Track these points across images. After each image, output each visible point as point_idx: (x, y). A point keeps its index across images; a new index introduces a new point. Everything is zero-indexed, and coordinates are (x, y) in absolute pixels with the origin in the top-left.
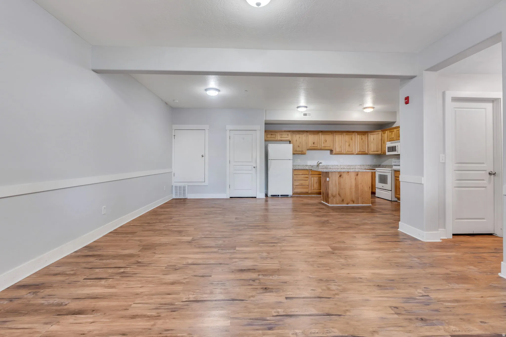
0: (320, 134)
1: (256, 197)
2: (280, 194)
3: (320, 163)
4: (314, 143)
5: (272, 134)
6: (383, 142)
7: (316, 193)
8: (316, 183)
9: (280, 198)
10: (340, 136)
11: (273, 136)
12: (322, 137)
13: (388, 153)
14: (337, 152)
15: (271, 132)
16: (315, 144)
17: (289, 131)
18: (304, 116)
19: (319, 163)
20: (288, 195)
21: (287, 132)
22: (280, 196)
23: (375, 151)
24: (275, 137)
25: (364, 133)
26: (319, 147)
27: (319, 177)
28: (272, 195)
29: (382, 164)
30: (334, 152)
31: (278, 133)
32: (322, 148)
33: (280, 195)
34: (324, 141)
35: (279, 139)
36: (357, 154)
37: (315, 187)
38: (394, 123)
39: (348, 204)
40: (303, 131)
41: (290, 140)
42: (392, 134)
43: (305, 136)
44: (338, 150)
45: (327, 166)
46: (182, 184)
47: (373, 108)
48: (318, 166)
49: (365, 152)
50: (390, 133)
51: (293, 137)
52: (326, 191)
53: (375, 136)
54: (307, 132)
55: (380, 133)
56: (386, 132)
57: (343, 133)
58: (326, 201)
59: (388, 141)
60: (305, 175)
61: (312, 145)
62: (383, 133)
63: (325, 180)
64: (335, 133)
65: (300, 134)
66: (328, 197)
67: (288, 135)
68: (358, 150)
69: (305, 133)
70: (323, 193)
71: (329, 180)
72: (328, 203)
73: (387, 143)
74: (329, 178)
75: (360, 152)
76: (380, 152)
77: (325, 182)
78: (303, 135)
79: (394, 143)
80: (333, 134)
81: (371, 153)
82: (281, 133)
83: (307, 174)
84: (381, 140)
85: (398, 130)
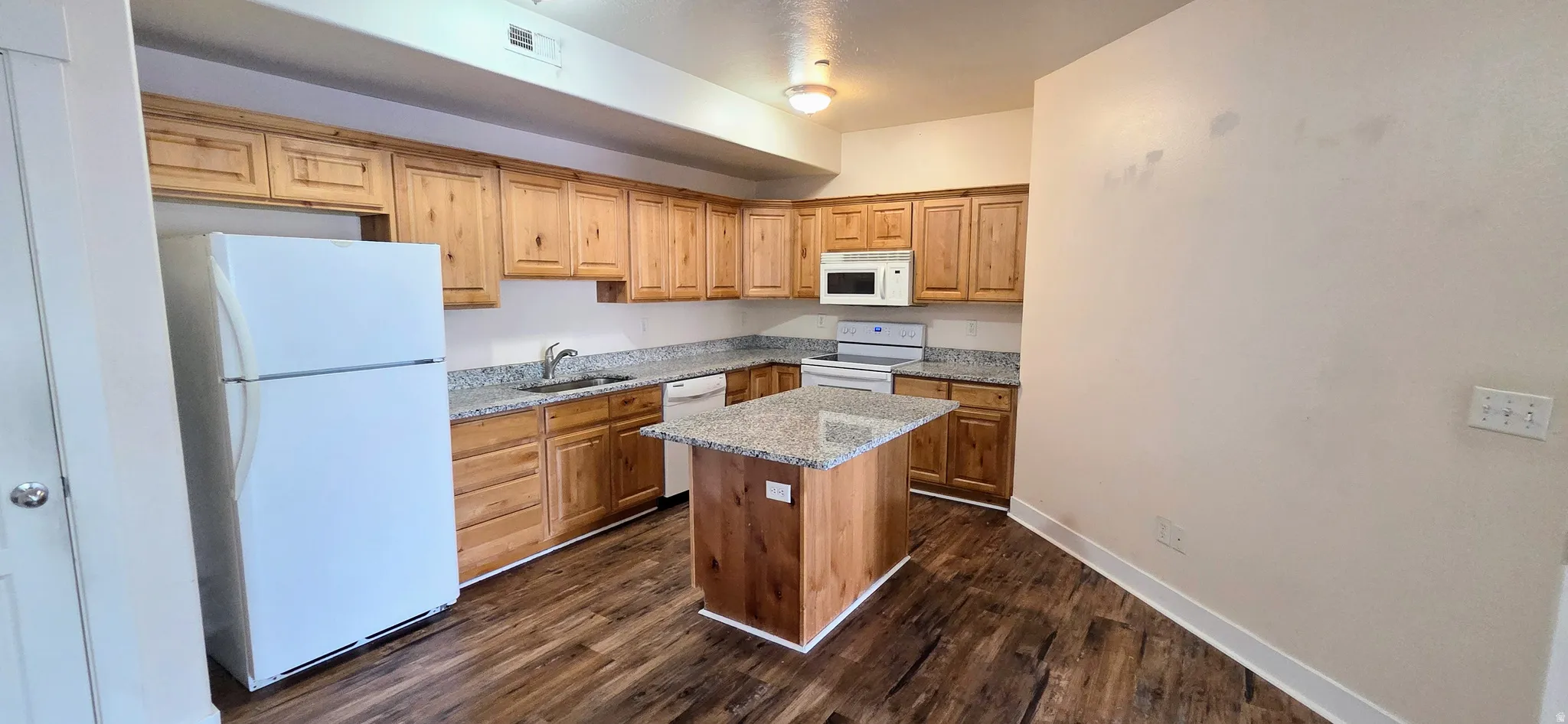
0: (570, 186)
3: (567, 352)
4: (539, 240)
5: (202, 143)
6: (801, 251)
8: (579, 474)
10: (651, 208)
11: (216, 159)
12: (578, 209)
13: (826, 298)
14: (644, 290)
15: (194, 118)
16: (542, 244)
17: (373, 142)
18: (518, 50)
19: (556, 352)
21: (352, 143)
23: (770, 285)
24: (244, 170)
25: (729, 207)
26: (563, 266)
27: (590, 440)
30: (632, 291)
31: (275, 142)
32: (580, 273)
34: (590, 230)
35: (286, 188)
36: (710, 300)
38: (827, 177)
40: (476, 154)
41: (385, 205)
42: (848, 222)
43: (484, 190)
44: (641, 279)
45: (589, 365)
47: (830, 91)
48: (547, 368)
49: (731, 290)
50: (840, 219)
51: (405, 190)
52: (748, 557)
53: (769, 223)
54: (498, 167)
55: (788, 212)
56: (819, 211)
57: (665, 198)
58: (754, 615)
59: (829, 251)
60: (517, 442)
61: (528, 253)
62: (801, 216)
63: (733, 489)
64: (633, 195)
65: (456, 176)
66: (778, 595)
67: (364, 169)
68: (712, 282)
69: (488, 173)
70: (715, 561)
71: (792, 499)
72: (775, 633)
73: (826, 256)
74: (790, 486)
75: (719, 290)
76: (786, 292)
77: (739, 504)
78: (474, 182)
79: (863, 259)
80: (625, 195)
81: (750, 294)
82: (301, 144)
83: (528, 438)
84: (793, 241)
85: (881, 211)
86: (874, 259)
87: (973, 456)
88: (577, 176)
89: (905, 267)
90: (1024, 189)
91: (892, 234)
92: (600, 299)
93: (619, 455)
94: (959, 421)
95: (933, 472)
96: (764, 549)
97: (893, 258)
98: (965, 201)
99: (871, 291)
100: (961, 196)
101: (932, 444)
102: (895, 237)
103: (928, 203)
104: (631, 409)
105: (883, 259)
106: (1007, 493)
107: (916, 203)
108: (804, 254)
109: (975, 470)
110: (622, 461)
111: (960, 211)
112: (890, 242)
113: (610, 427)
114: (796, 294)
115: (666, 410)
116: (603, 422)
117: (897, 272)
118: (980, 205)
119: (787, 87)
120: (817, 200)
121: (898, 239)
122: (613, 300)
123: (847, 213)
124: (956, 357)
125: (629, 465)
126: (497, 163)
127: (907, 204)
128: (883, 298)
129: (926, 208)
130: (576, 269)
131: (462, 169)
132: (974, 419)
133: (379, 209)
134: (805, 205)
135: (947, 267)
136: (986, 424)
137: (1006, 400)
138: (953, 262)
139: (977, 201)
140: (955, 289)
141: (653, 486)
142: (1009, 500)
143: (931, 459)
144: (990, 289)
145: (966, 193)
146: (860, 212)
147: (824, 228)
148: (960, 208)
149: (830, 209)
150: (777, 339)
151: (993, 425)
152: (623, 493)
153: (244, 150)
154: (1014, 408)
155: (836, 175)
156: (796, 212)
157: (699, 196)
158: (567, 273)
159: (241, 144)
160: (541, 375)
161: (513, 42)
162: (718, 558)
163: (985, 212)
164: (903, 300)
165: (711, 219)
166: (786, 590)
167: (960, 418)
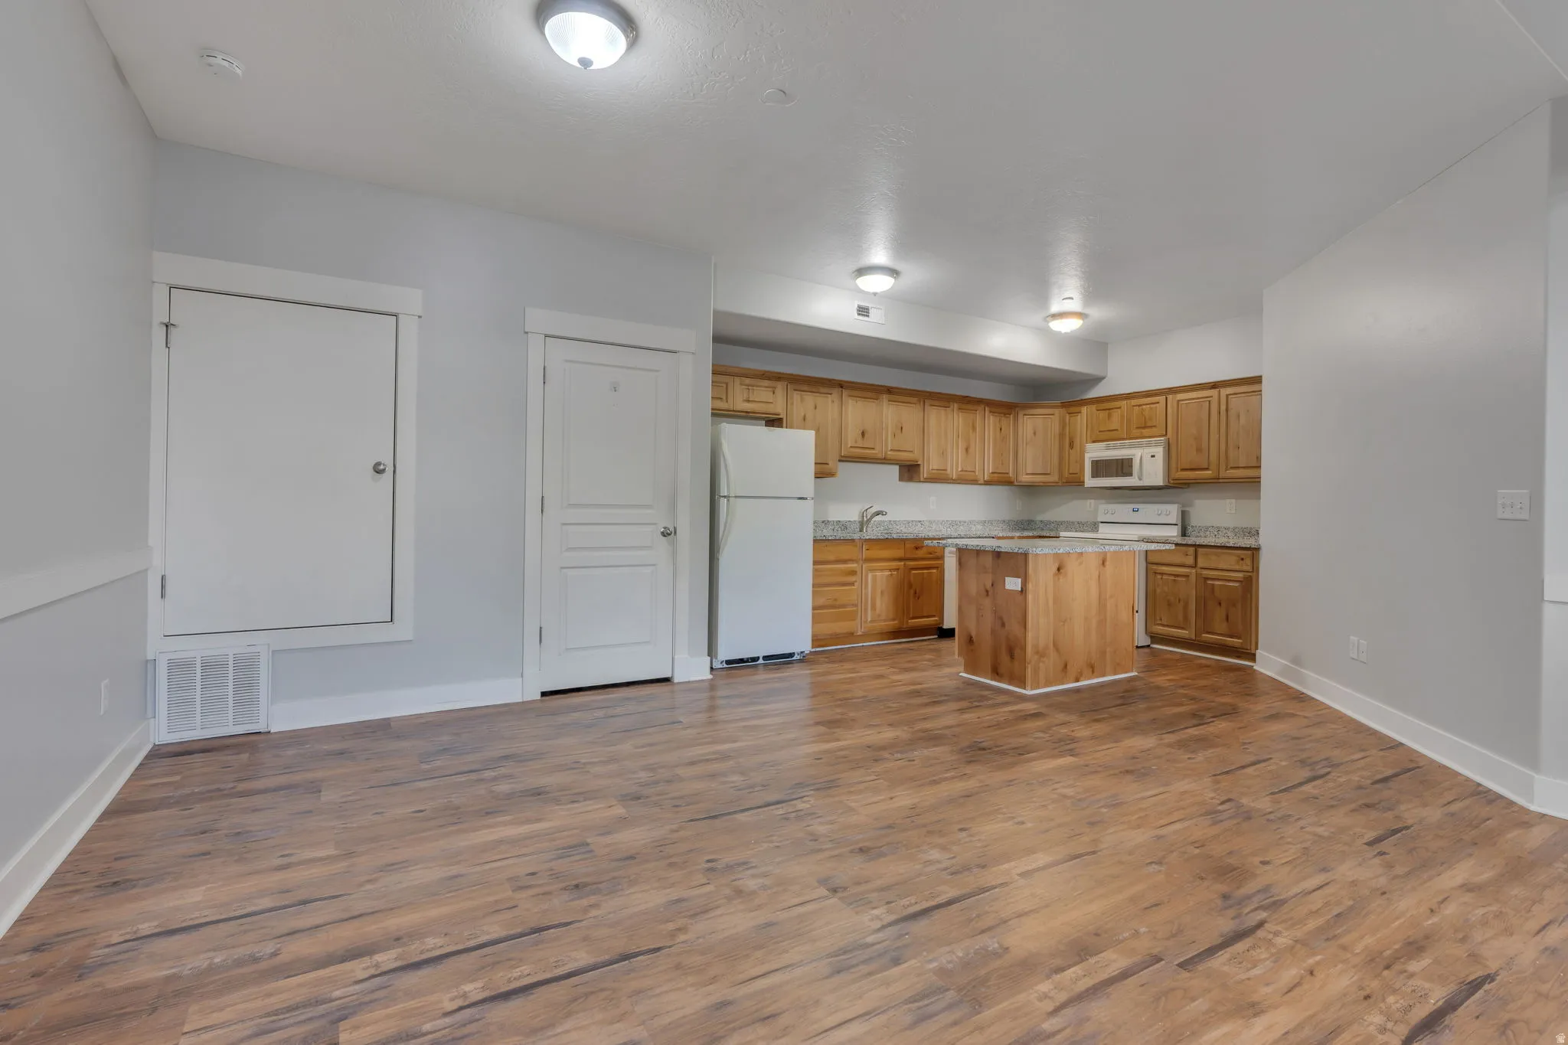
0: (884, 398)
1: (666, 680)
2: (761, 653)
3: (878, 513)
4: (863, 434)
6: (1068, 443)
7: (882, 633)
8: (882, 592)
9: (761, 667)
10: (942, 411)
11: (715, 392)
12: (889, 412)
13: (1090, 482)
14: (934, 471)
16: (866, 435)
17: (780, 378)
18: (861, 318)
19: (873, 510)
20: (791, 655)
21: (770, 378)
22: (761, 661)
23: (1040, 472)
24: (724, 396)
25: (1005, 409)
26: (877, 452)
27: (890, 570)
28: (728, 662)
29: (1039, 518)
30: (924, 472)
31: (737, 380)
32: (889, 457)
33: (761, 658)
34: (896, 427)
35: (737, 406)
36: (987, 483)
37: (878, 611)
38: (1096, 380)
39: (1077, 680)
40: (830, 380)
41: (781, 413)
42: (1109, 416)
43: (833, 402)
44: (931, 463)
45: (890, 526)
46: (230, 647)
47: (1082, 315)
48: (862, 525)
49: (1006, 475)
50: (1103, 415)
51: (792, 404)
52: (993, 632)
53: (1039, 422)
54: (842, 387)
55: (1057, 411)
56: (1084, 410)
57: (951, 403)
58: (996, 673)
59: (1094, 442)
60: (845, 561)
61: (856, 442)
62: (1069, 413)
63: (985, 585)
64: (928, 402)
65: (818, 394)
66: (1012, 657)
67: (774, 393)
68: (990, 468)
69: (836, 392)
70: (971, 637)
71: (1022, 588)
72: (1010, 684)
73: (1090, 446)
74: (1020, 580)
75: (996, 475)
76: (1054, 478)
77: (987, 595)
78: (827, 397)
79: (1123, 447)
80: (922, 403)
81: (1023, 480)
82: (748, 381)
83: (851, 561)
84: (1062, 435)
85: (1139, 406)
86: (1131, 447)
87: (1219, 614)
88: (889, 390)
89: (1159, 451)
90: (1257, 380)
91: (1148, 425)
92: (901, 479)
93: (910, 586)
94: (1205, 582)
95: (1183, 628)
96: (1003, 625)
97: (1149, 445)
98: (1214, 392)
99: (1130, 474)
100: (1210, 389)
101: (1182, 603)
102: (1151, 427)
103: (1180, 396)
104: (920, 553)
105: (1140, 446)
106: (1253, 647)
107: (1170, 397)
108: (1071, 445)
109: (1221, 626)
110: (912, 592)
111: (1209, 401)
112: (1146, 432)
113: (905, 564)
114: (1064, 480)
115: (946, 559)
116: (900, 560)
117: (1153, 456)
118: (1227, 396)
119: (1048, 314)
120: (1082, 400)
121: (1154, 429)
122: (910, 479)
123: (1109, 409)
124: (1216, 533)
125: (917, 595)
126: (841, 385)
127: (1162, 399)
128: (1140, 479)
129: (1179, 401)
130: (886, 453)
131: (822, 390)
132: (1218, 580)
133: (779, 415)
134: (1072, 406)
135: (1199, 450)
136: (1231, 584)
137: (1248, 561)
138: (1205, 445)
139: (1225, 391)
140: (1207, 469)
141: (934, 616)
142: (1254, 655)
143: (1181, 617)
144: (1238, 467)
145: (1214, 386)
146: (1120, 408)
147: (1089, 425)
148: (1209, 399)
149: (1094, 407)
150: (1050, 523)
151: (1236, 584)
152: (911, 616)
153: (725, 386)
154: (1255, 569)
155: (1103, 378)
156: (1063, 411)
157: (979, 402)
158: (880, 456)
159: (724, 383)
160: (858, 530)
161: (859, 314)
162: (973, 634)
163: (1233, 400)
164: (1159, 481)
165: (989, 420)
166: (1017, 652)
167: (1207, 579)
